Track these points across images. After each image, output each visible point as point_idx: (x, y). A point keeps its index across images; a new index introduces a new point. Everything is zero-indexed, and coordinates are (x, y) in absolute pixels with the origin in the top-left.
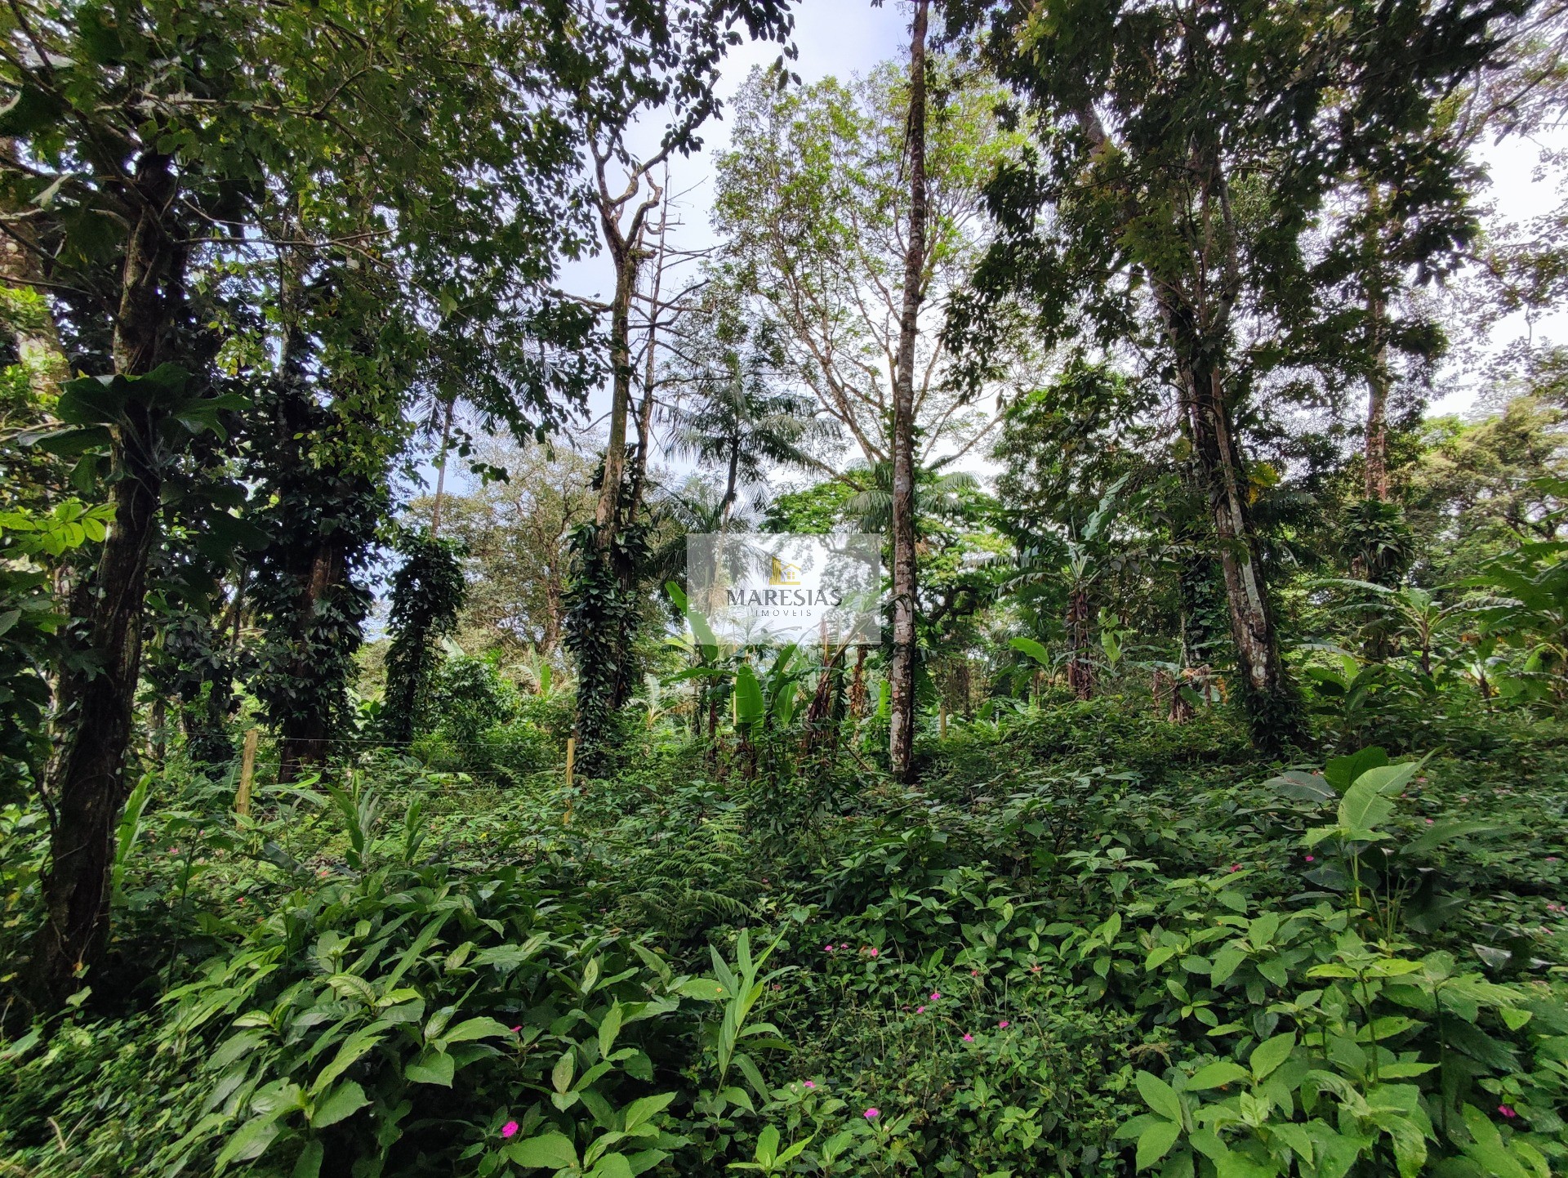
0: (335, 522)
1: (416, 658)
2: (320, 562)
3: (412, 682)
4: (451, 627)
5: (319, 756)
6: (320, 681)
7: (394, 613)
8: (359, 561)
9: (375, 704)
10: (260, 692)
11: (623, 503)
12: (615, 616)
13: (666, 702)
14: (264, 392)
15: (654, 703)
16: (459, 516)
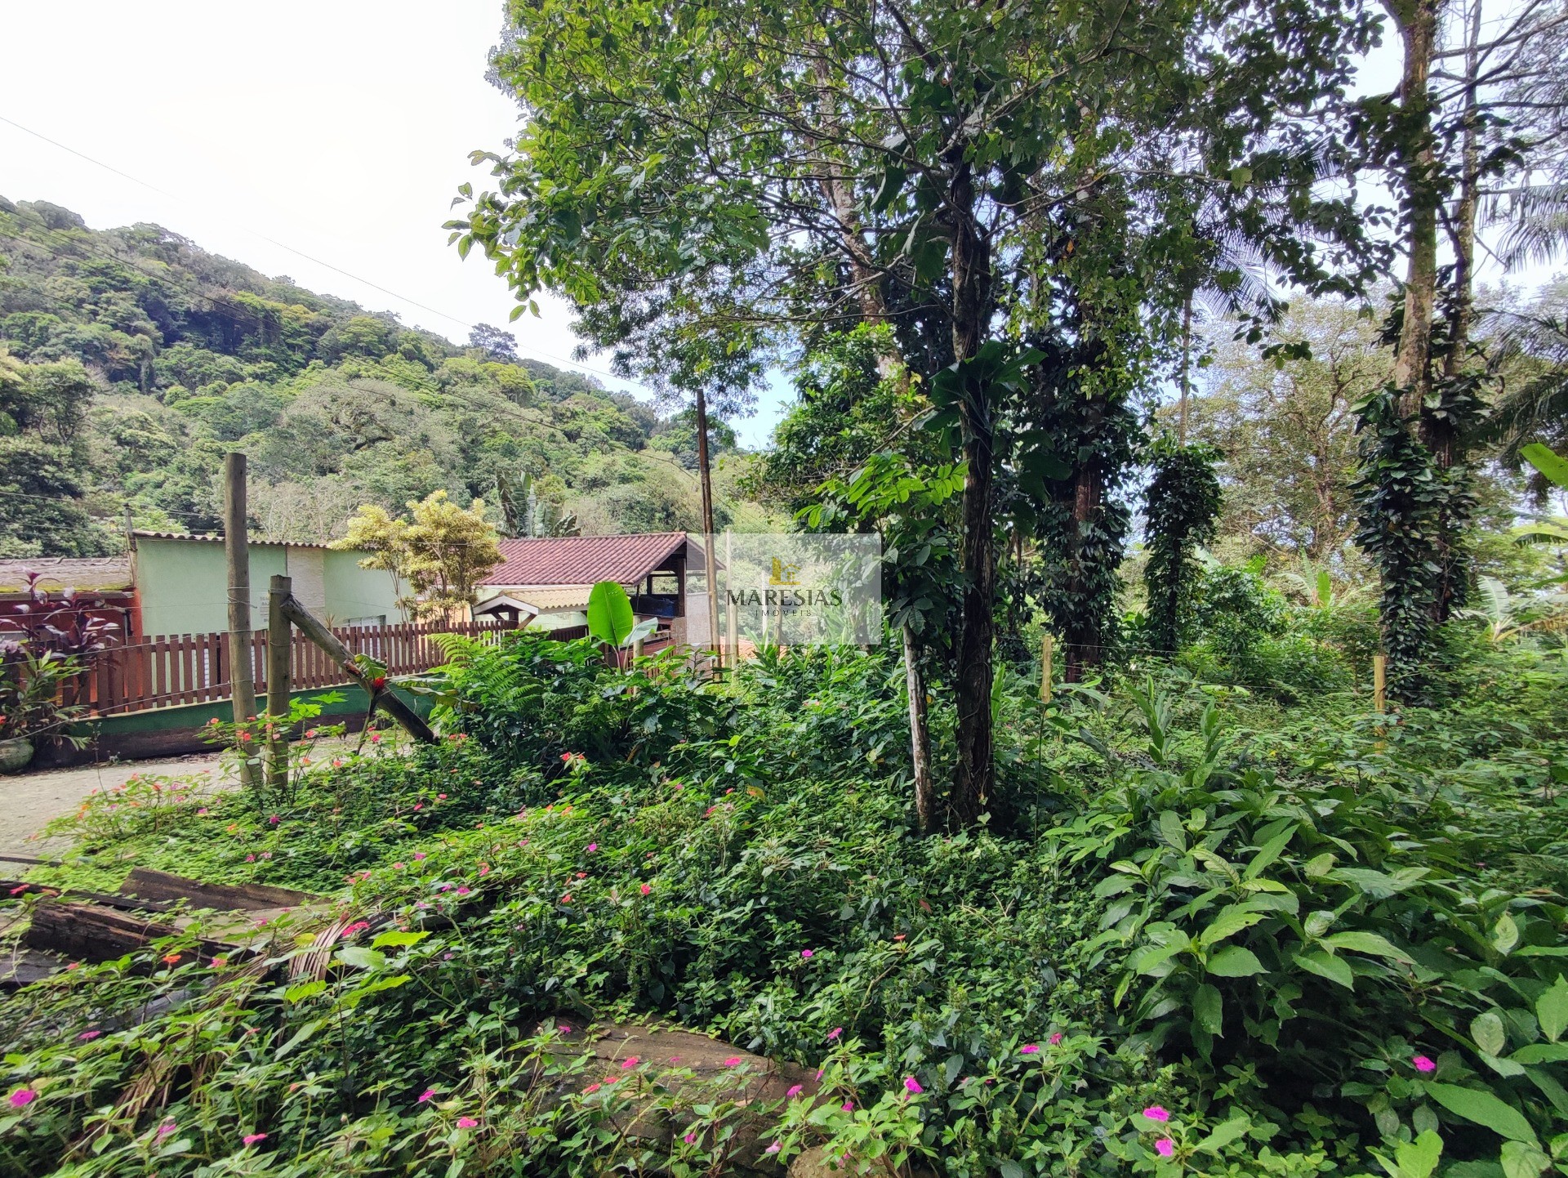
0: (1090, 449)
1: (1174, 570)
2: (1081, 488)
3: (1174, 595)
4: (1209, 538)
5: (1098, 660)
6: (1091, 595)
7: (1149, 526)
8: (1114, 482)
9: (1139, 617)
10: (1047, 605)
11: (1434, 351)
12: (1435, 503)
13: (1521, 616)
14: (1023, 347)
15: (1498, 615)
16: (1199, 420)
